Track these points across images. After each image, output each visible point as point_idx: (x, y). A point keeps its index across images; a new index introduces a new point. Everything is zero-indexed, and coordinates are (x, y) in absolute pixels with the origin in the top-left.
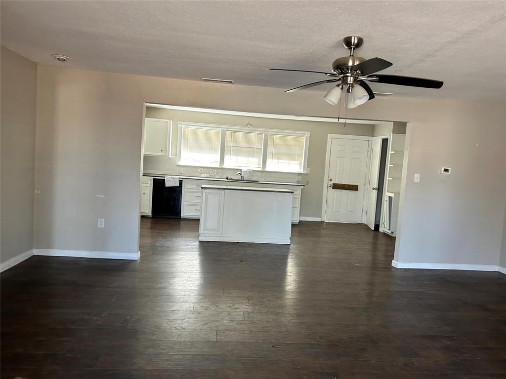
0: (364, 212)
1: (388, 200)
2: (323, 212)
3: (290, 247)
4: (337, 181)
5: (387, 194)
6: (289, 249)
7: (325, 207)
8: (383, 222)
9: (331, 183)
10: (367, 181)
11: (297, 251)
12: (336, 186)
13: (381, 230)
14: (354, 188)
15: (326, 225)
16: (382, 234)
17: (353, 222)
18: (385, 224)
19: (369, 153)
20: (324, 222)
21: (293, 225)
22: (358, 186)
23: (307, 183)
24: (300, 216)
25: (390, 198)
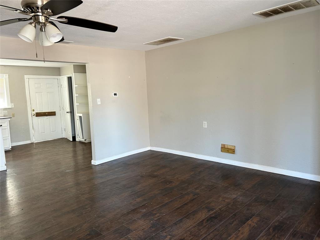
0: (63, 130)
1: (79, 118)
2: (31, 135)
3: (7, 172)
4: (38, 110)
5: (77, 115)
6: (6, 174)
7: (32, 131)
8: (78, 134)
9: (34, 112)
10: (61, 108)
11: (15, 174)
12: (38, 115)
13: (77, 139)
14: (53, 114)
15: (35, 145)
16: (78, 143)
17: (56, 138)
18: (79, 135)
19: (59, 88)
20: (33, 143)
21: (6, 152)
22: (55, 112)
23: (13, 115)
24: (11, 142)
25: (80, 117)
